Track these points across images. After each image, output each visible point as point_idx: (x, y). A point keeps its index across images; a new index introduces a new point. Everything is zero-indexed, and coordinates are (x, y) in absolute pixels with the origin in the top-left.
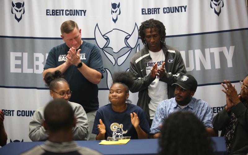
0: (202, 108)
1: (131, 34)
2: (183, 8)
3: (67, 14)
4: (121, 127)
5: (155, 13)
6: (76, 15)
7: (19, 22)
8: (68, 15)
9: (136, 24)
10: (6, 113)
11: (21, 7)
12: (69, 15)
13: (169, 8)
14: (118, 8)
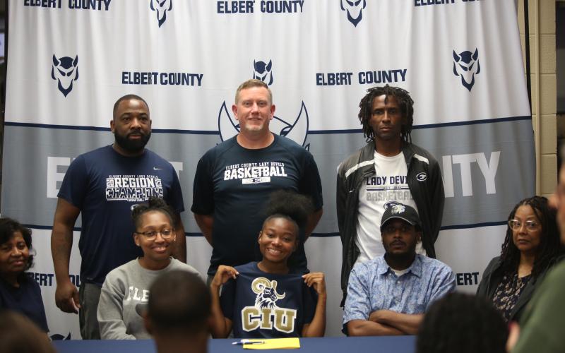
0: (437, 275)
1: (292, 125)
2: (398, 74)
3: (164, 82)
4: (274, 286)
5: (342, 84)
6: (183, 84)
7: (65, 96)
8: (166, 83)
9: (303, 104)
10: (37, 279)
11: (71, 66)
12: (168, 84)
13: (370, 73)
14: (268, 71)
